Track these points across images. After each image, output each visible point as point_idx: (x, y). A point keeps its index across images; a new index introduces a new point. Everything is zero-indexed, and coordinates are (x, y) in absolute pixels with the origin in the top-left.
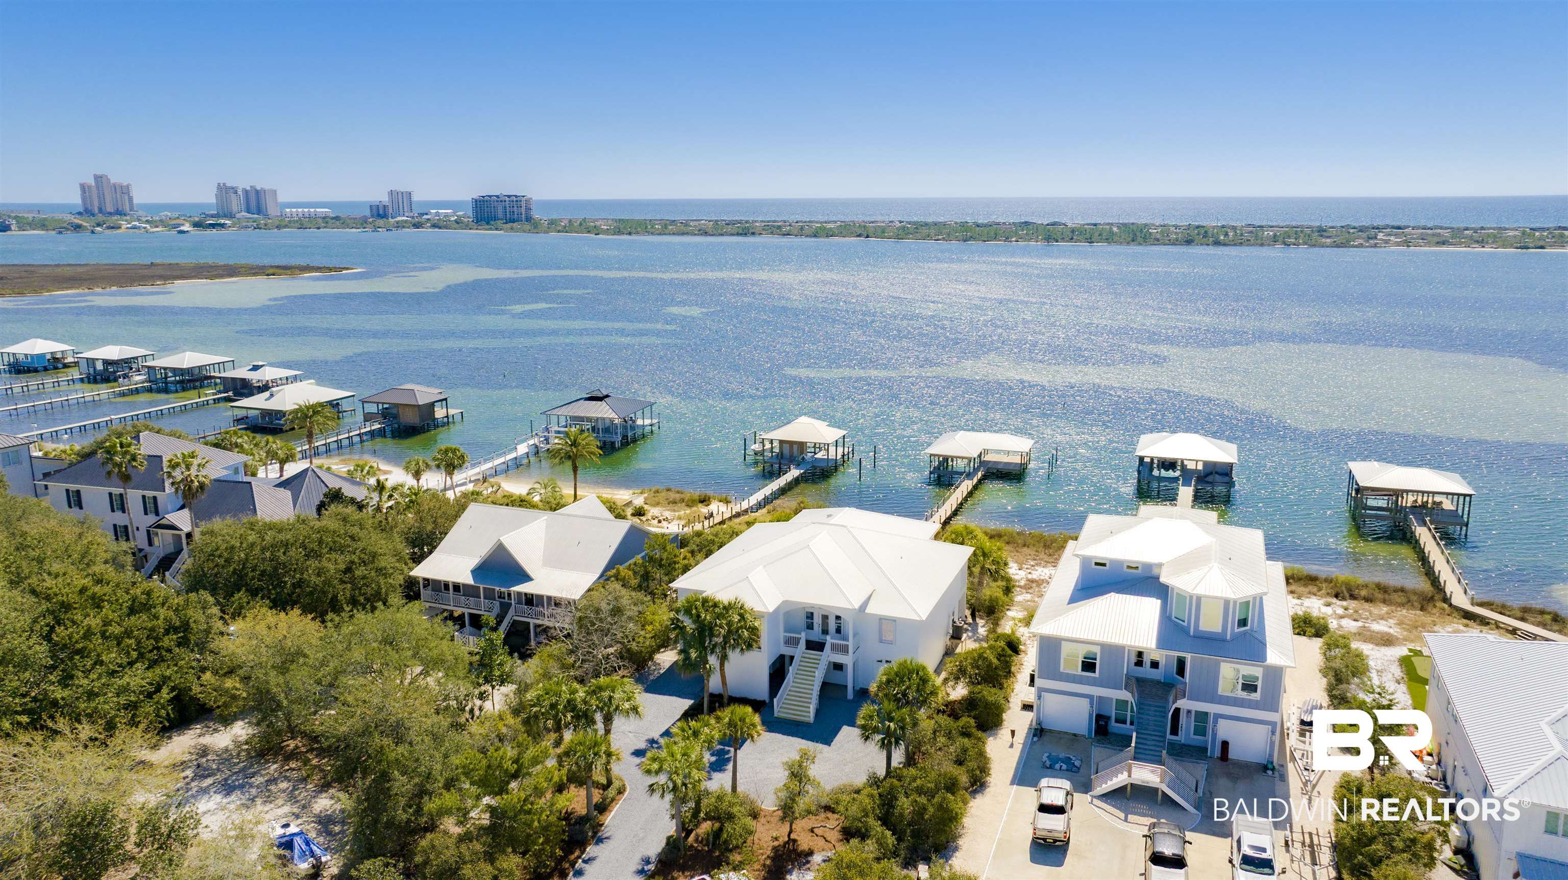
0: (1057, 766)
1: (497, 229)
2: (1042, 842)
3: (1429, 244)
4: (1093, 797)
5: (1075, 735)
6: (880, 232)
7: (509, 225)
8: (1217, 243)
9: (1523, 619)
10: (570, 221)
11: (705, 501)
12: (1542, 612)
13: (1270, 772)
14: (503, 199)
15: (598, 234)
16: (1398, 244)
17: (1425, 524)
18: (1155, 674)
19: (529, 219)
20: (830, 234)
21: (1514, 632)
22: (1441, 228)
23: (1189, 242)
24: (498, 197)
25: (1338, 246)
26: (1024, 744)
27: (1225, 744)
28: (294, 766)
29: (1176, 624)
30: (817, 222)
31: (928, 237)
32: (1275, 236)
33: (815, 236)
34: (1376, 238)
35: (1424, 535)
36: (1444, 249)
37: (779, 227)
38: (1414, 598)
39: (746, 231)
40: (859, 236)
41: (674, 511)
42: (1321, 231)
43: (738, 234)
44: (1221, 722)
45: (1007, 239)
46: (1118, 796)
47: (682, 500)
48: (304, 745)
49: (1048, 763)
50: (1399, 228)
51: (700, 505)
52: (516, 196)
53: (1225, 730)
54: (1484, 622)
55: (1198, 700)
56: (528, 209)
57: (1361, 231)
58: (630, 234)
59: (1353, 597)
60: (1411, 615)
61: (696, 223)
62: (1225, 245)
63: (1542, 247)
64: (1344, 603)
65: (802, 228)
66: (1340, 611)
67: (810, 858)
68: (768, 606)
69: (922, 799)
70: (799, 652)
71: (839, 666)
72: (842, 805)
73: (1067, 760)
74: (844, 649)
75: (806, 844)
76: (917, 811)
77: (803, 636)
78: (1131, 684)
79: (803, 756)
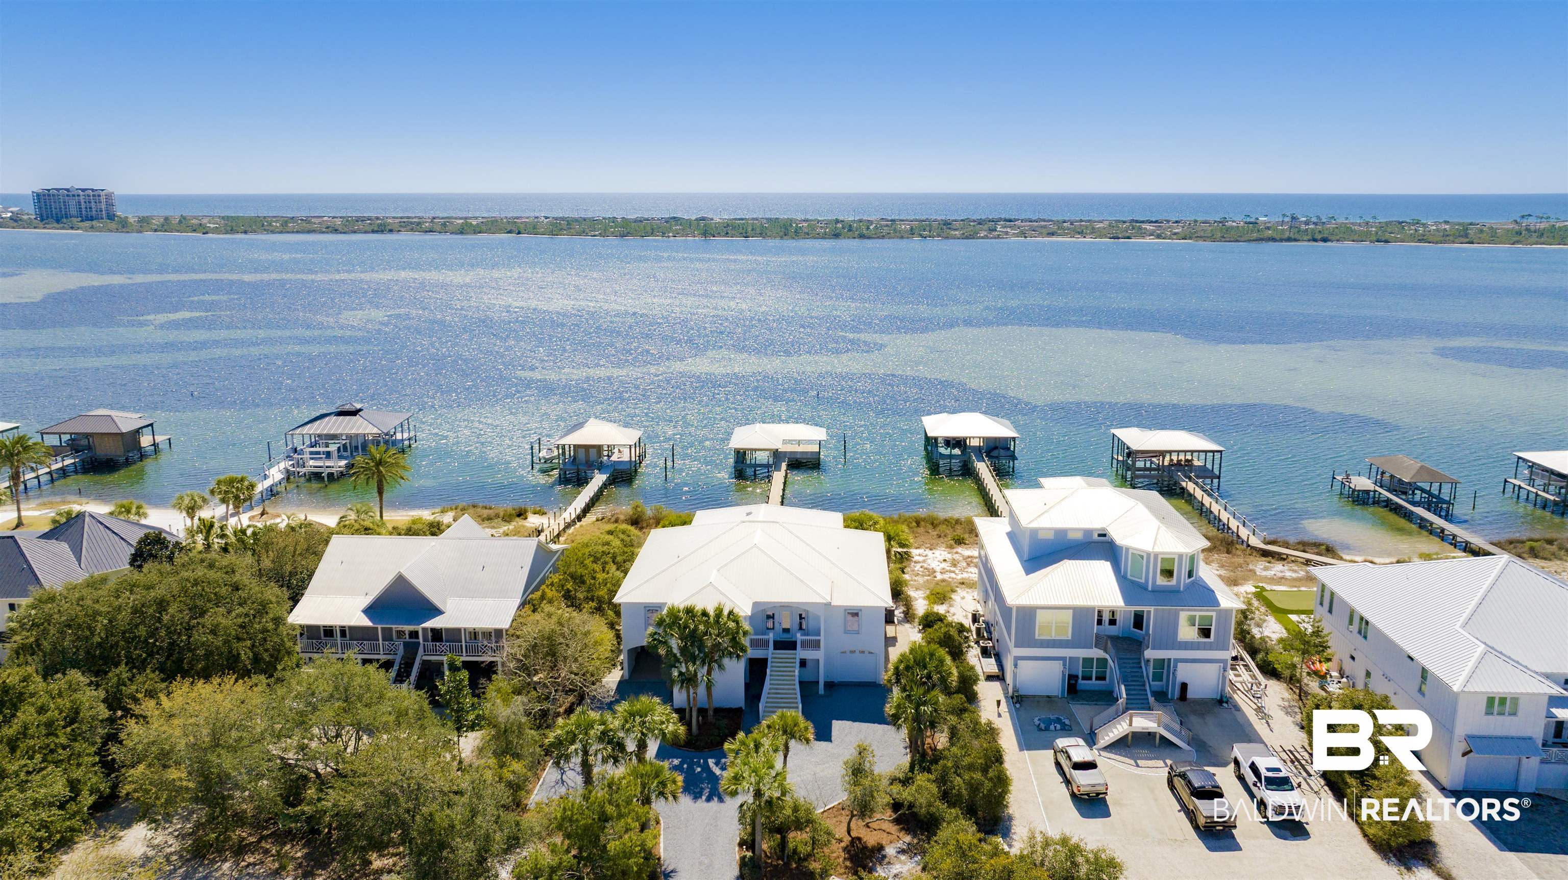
0: (1052, 727)
1: (72, 228)
2: (1086, 797)
3: (1041, 235)
4: (1099, 750)
5: (1048, 697)
6: (533, 228)
7: (87, 224)
8: (862, 236)
9: (1305, 552)
10: (166, 219)
11: (521, 514)
12: (1316, 545)
13: (1225, 705)
14: (76, 193)
15: (207, 233)
16: (1017, 235)
17: (1188, 478)
18: (1113, 630)
19: (111, 217)
20: (477, 230)
21: (1306, 563)
22: (1044, 221)
23: (836, 236)
24: (68, 190)
25: (967, 238)
26: (1009, 712)
27: (1184, 686)
28: (252, 860)
29: (1133, 582)
30: (461, 219)
31: (583, 233)
32: (912, 229)
33: (462, 233)
34: (996, 230)
36: (1054, 239)
37: (419, 224)
39: (382, 228)
40: (510, 232)
41: (493, 527)
42: (947, 224)
43: (373, 232)
44: (1179, 665)
45: (663, 234)
46: (1121, 745)
47: (497, 516)
48: (250, 835)
49: (1043, 726)
50: (1010, 221)
51: (518, 519)
52: (93, 190)
53: (1183, 673)
54: (1282, 557)
55: (1160, 649)
56: (110, 204)
57: (980, 224)
58: (245, 232)
61: (319, 220)
62: (869, 238)
63: (1129, 238)
65: (444, 225)
67: (883, 853)
68: (744, 610)
69: (978, 776)
70: (770, 653)
71: (803, 663)
72: (906, 794)
73: (1058, 721)
74: (816, 645)
75: (871, 839)
76: (974, 788)
77: (771, 636)
78: (1100, 641)
79: (862, 751)
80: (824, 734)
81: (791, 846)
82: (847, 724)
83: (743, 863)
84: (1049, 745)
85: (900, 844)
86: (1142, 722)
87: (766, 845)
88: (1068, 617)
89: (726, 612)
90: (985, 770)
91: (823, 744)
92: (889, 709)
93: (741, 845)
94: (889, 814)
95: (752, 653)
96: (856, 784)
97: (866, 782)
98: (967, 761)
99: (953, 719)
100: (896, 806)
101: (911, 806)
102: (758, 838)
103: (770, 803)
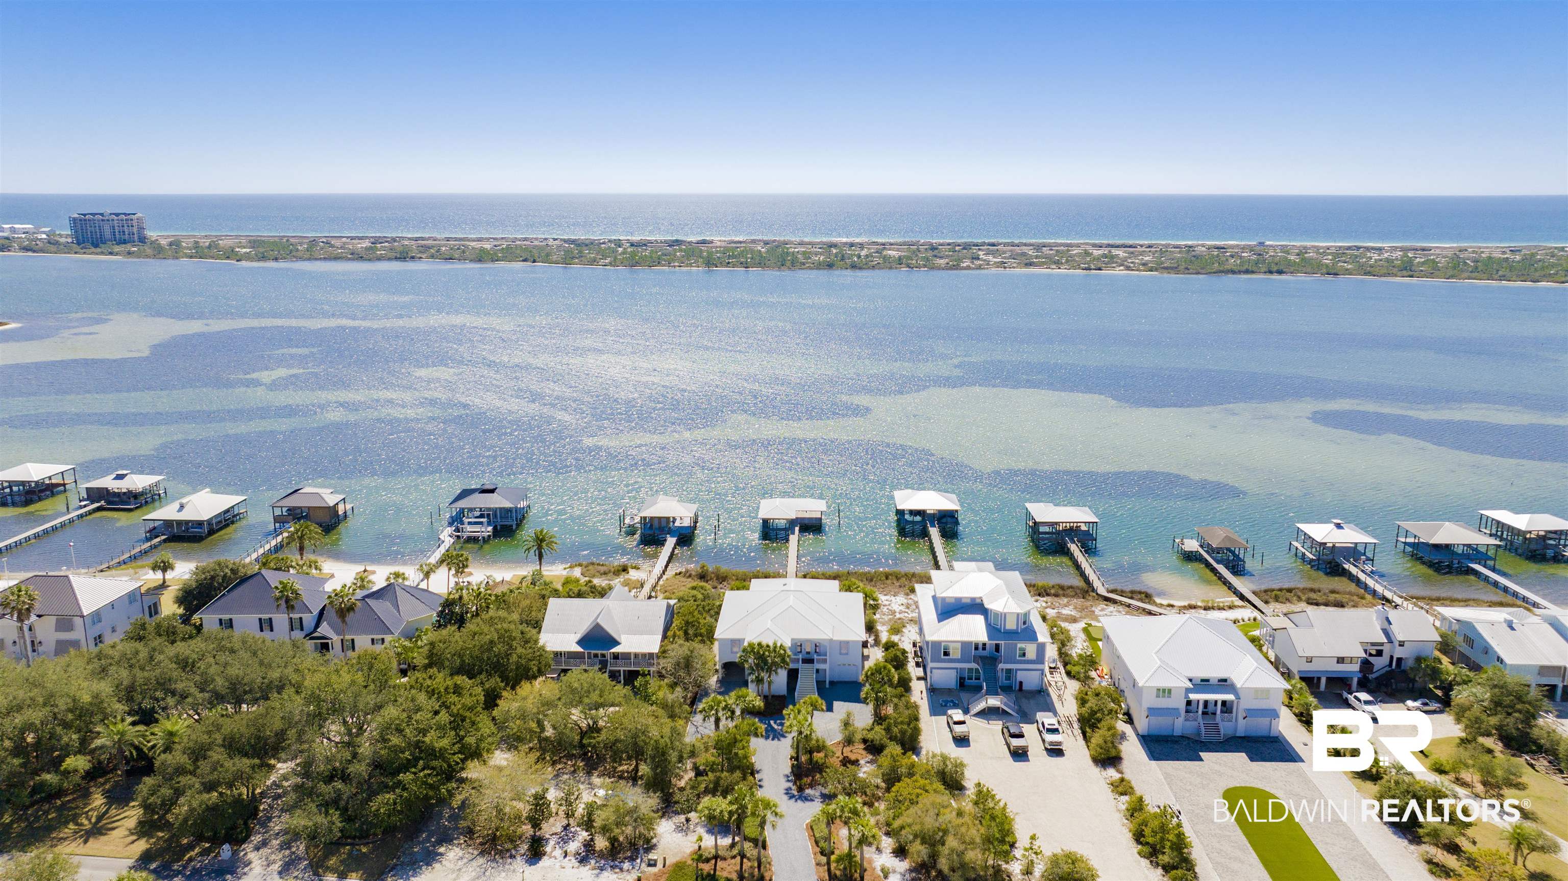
0: (948, 705)
2: (959, 737)
3: (1020, 264)
4: (969, 715)
5: (948, 688)
7: (122, 248)
9: (1132, 598)
11: (625, 569)
12: (1140, 593)
13: (1043, 693)
14: (110, 217)
15: (243, 260)
16: (998, 265)
17: (1074, 542)
18: (985, 653)
19: (143, 240)
21: (1129, 606)
22: (1024, 245)
23: (831, 265)
24: (102, 215)
25: (951, 268)
26: (927, 696)
27: (1021, 683)
29: (993, 627)
31: (594, 261)
32: (900, 256)
33: (477, 263)
34: (978, 258)
35: (1074, 548)
38: (1078, 591)
39: (404, 254)
40: (526, 260)
42: (934, 250)
43: (396, 258)
44: (1018, 672)
45: (669, 263)
46: (979, 714)
49: (943, 704)
50: (993, 245)
53: (1020, 676)
54: (1115, 602)
55: (1007, 663)
56: (141, 228)
59: (1048, 595)
60: (1079, 602)
61: (339, 243)
63: (1100, 269)
64: (1045, 599)
65: (460, 249)
66: (1044, 604)
67: (859, 762)
68: (788, 644)
69: (905, 727)
70: (800, 666)
71: (818, 671)
72: (870, 736)
73: (952, 701)
74: (825, 661)
75: (853, 757)
76: (903, 733)
77: (800, 656)
78: (976, 659)
79: (849, 715)
80: (830, 709)
81: (815, 759)
82: (842, 703)
83: (793, 766)
84: (945, 714)
85: (867, 759)
86: (994, 701)
87: (804, 758)
88: (959, 645)
89: (779, 645)
90: (909, 725)
91: (829, 713)
92: (863, 695)
93: (791, 759)
94: (862, 746)
95: (792, 666)
96: (846, 729)
97: (851, 729)
98: (899, 720)
99: (895, 700)
100: (865, 741)
101: (872, 741)
102: (800, 754)
103: (806, 736)
